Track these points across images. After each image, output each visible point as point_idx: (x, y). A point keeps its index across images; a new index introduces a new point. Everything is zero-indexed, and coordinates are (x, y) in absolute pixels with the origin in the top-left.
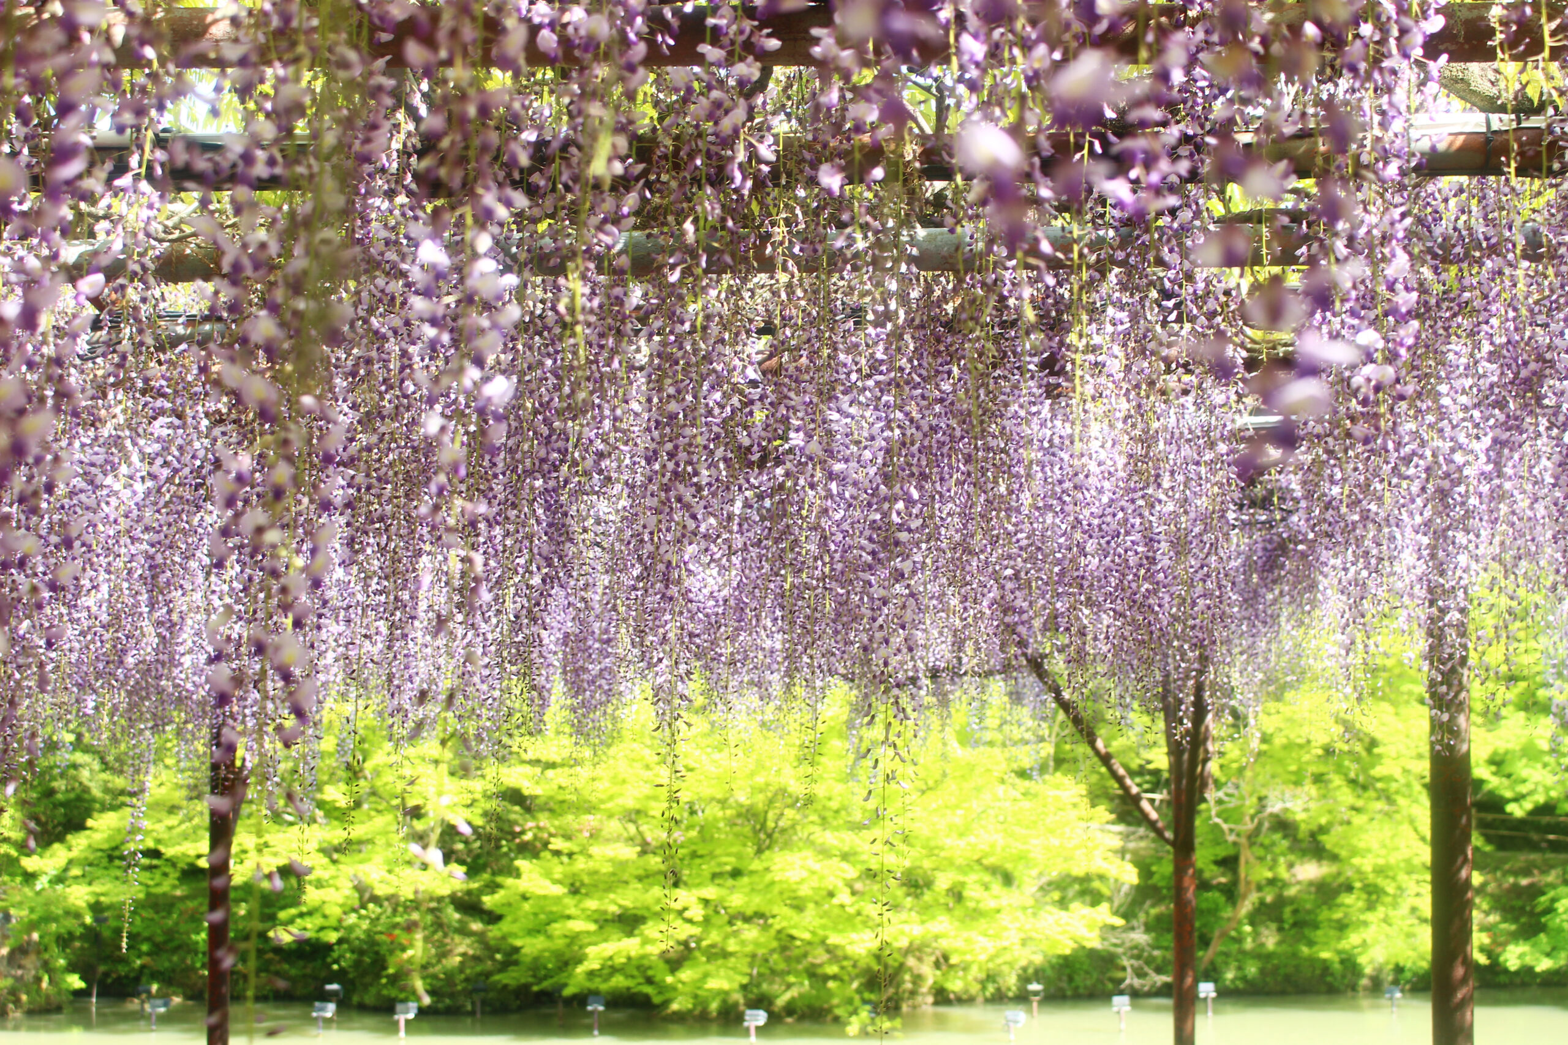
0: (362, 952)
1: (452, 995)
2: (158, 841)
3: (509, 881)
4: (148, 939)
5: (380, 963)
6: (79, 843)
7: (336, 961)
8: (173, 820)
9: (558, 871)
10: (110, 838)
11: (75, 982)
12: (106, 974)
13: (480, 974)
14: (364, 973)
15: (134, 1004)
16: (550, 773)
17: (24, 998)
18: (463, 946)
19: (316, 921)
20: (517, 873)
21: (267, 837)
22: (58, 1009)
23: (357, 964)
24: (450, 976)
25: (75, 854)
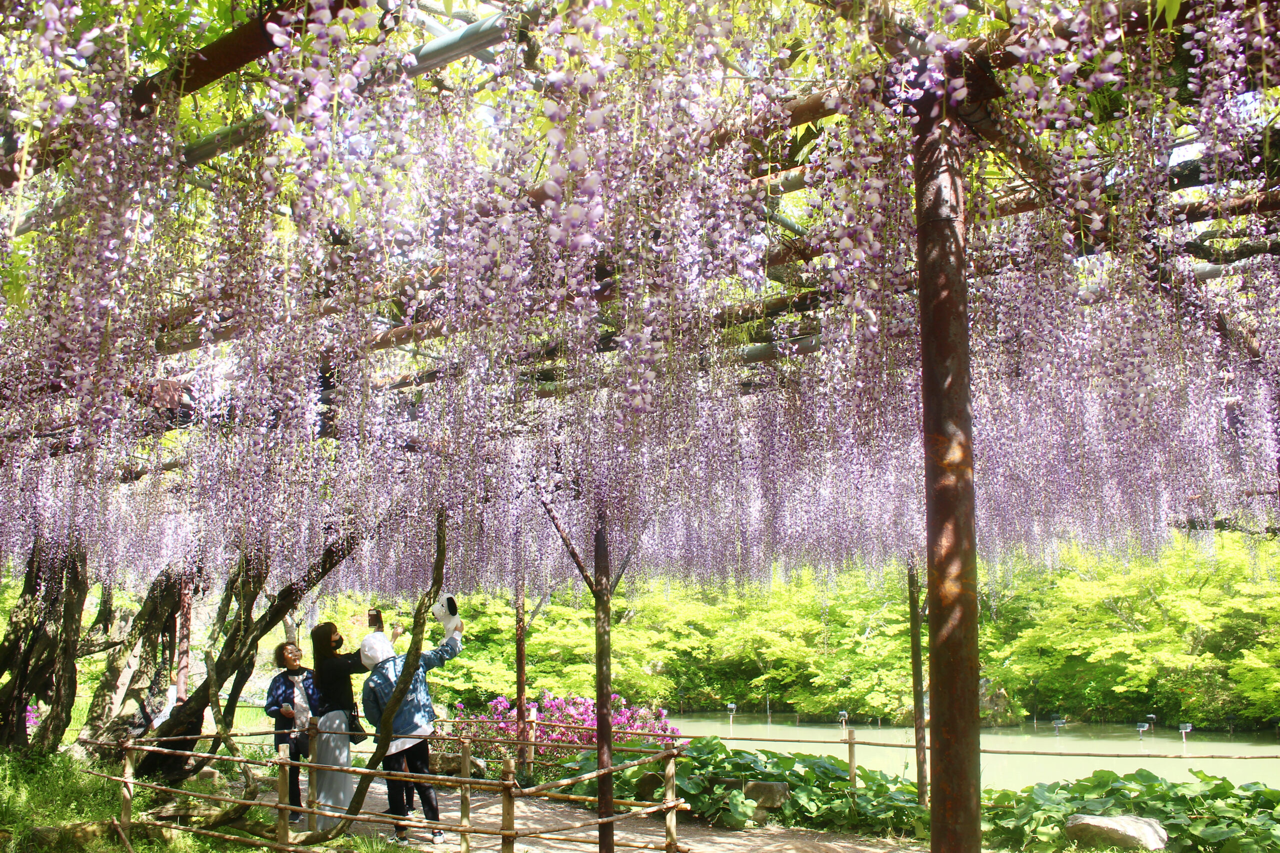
0: (1168, 699)
1: (1218, 721)
2: (1053, 642)
3: (1238, 661)
4: (1063, 692)
5: (1178, 704)
6: (1016, 644)
7: (1156, 703)
8: (1059, 632)
9: (1266, 653)
10: (1029, 642)
11: (1025, 712)
12: (1042, 709)
13: (1234, 710)
14: (1171, 710)
15: (1054, 724)
16: (1258, 601)
17: (999, 720)
18: (1224, 696)
19: (1136, 682)
20: (1241, 656)
21: (1108, 640)
22: (1017, 725)
23: (1167, 705)
24: (1216, 711)
25: (1014, 649)
